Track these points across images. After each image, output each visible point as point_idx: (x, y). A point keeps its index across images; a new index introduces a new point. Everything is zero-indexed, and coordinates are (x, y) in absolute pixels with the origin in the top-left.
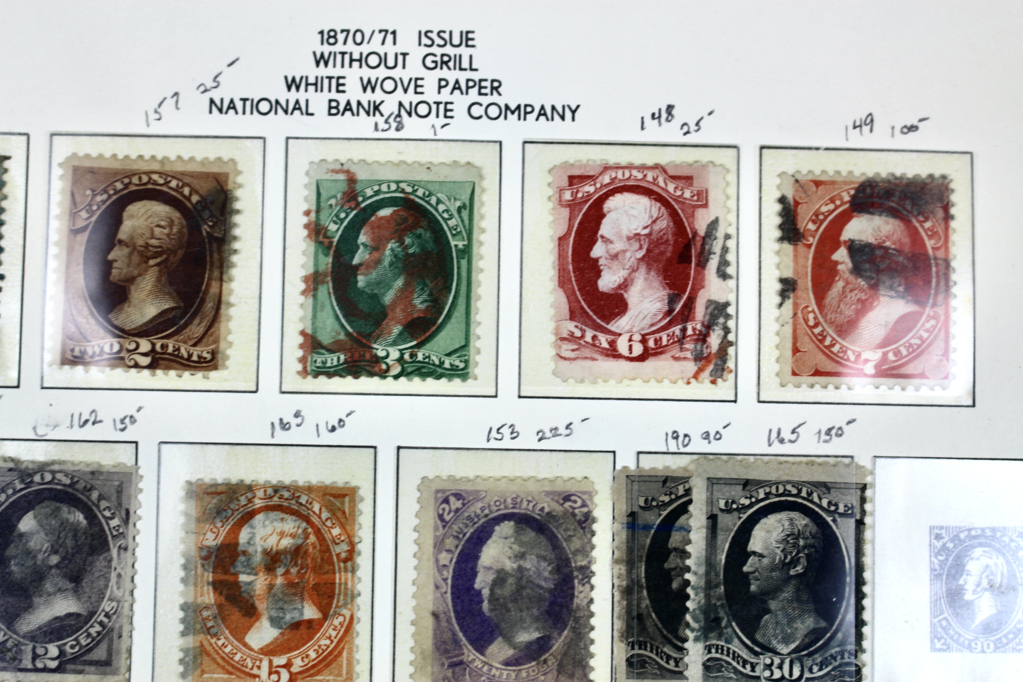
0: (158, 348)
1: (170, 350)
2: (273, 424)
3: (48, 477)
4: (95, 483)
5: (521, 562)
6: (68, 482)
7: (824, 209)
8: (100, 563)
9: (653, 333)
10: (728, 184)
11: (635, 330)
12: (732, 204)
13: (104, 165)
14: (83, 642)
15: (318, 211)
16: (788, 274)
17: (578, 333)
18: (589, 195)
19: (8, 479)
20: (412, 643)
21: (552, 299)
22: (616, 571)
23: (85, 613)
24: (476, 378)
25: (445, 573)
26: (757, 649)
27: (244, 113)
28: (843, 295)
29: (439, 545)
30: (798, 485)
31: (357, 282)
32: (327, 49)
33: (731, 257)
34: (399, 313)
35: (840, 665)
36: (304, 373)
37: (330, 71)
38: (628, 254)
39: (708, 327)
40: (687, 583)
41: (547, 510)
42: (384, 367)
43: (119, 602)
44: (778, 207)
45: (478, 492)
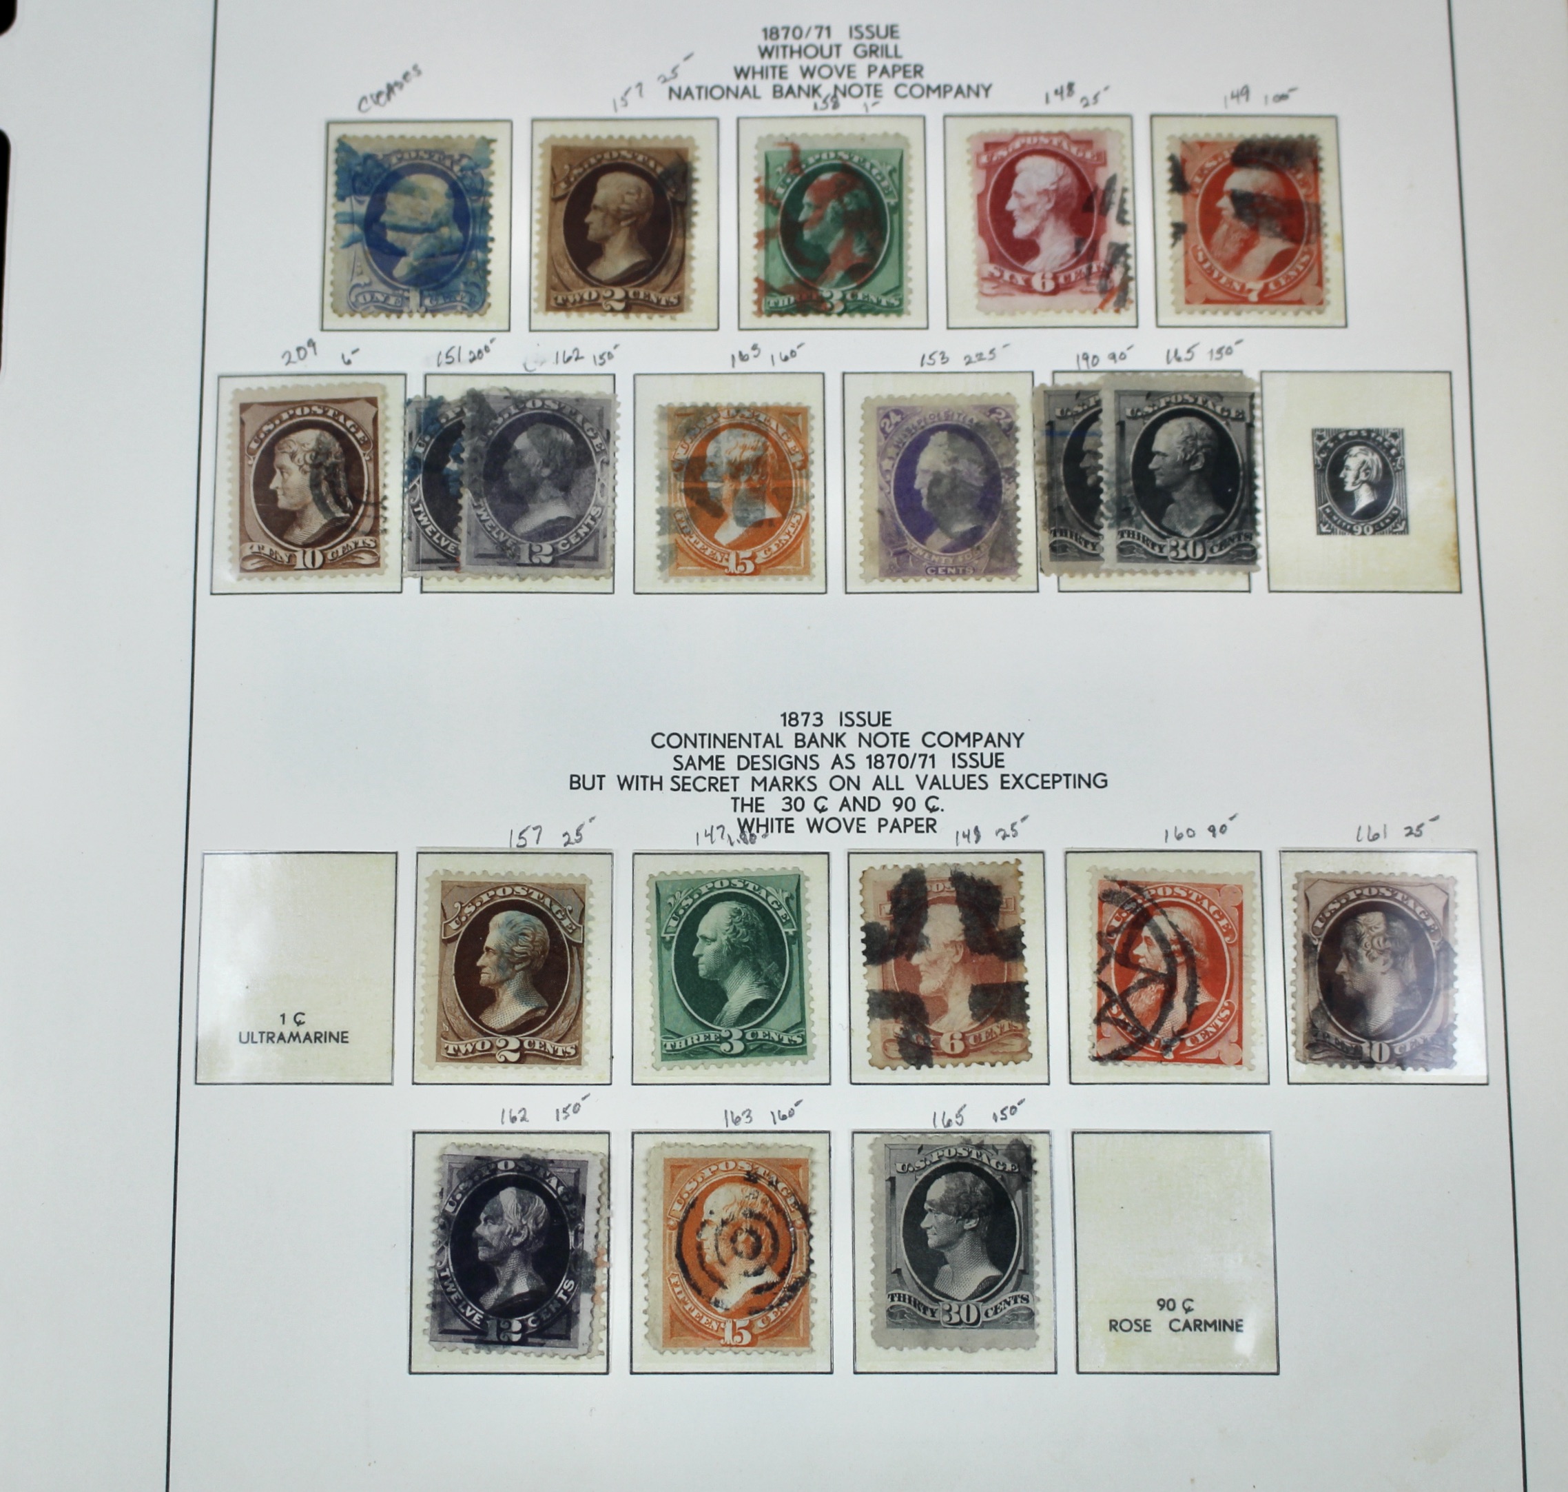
0: (631, 294)
1: (642, 296)
2: (733, 357)
3: (539, 403)
4: (579, 408)
5: (955, 466)
6: (556, 407)
7: (1209, 165)
8: (586, 474)
9: (1063, 271)
10: (1123, 147)
11: (1047, 269)
12: (1128, 163)
13: (579, 144)
14: (573, 541)
15: (767, 177)
16: (1179, 218)
17: (997, 274)
18: (1003, 159)
19: (504, 406)
20: (861, 537)
21: (973, 246)
22: (1038, 471)
23: (573, 517)
24: (909, 314)
25: (888, 477)
26: (1164, 533)
27: (700, 97)
28: (1227, 236)
29: (882, 454)
30: (1195, 395)
31: (802, 235)
32: (770, 43)
33: (1128, 207)
34: (840, 260)
35: (1239, 546)
36: (759, 313)
37: (774, 61)
38: (1039, 207)
39: (1111, 265)
40: (1100, 479)
41: (975, 421)
42: (829, 306)
43: (603, 508)
44: (1168, 165)
45: (914, 408)
